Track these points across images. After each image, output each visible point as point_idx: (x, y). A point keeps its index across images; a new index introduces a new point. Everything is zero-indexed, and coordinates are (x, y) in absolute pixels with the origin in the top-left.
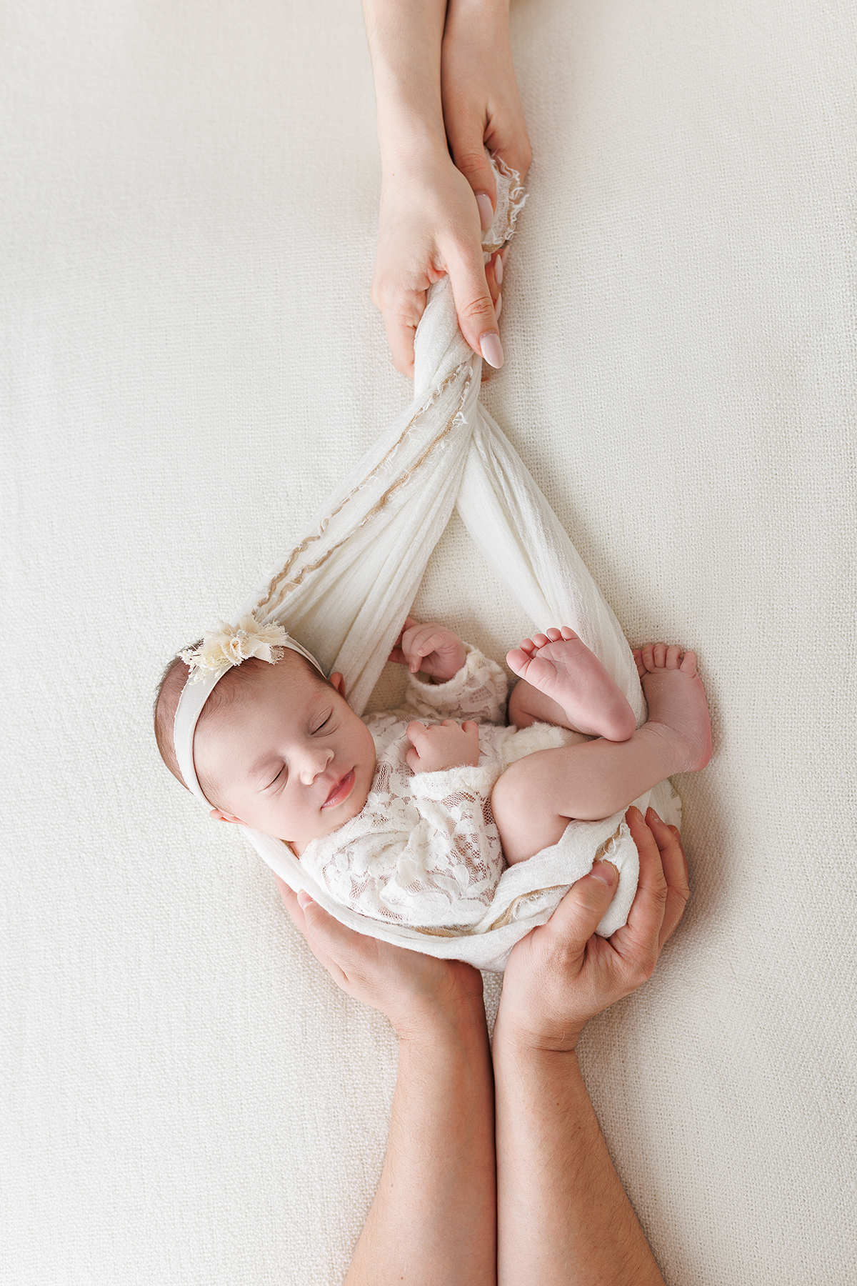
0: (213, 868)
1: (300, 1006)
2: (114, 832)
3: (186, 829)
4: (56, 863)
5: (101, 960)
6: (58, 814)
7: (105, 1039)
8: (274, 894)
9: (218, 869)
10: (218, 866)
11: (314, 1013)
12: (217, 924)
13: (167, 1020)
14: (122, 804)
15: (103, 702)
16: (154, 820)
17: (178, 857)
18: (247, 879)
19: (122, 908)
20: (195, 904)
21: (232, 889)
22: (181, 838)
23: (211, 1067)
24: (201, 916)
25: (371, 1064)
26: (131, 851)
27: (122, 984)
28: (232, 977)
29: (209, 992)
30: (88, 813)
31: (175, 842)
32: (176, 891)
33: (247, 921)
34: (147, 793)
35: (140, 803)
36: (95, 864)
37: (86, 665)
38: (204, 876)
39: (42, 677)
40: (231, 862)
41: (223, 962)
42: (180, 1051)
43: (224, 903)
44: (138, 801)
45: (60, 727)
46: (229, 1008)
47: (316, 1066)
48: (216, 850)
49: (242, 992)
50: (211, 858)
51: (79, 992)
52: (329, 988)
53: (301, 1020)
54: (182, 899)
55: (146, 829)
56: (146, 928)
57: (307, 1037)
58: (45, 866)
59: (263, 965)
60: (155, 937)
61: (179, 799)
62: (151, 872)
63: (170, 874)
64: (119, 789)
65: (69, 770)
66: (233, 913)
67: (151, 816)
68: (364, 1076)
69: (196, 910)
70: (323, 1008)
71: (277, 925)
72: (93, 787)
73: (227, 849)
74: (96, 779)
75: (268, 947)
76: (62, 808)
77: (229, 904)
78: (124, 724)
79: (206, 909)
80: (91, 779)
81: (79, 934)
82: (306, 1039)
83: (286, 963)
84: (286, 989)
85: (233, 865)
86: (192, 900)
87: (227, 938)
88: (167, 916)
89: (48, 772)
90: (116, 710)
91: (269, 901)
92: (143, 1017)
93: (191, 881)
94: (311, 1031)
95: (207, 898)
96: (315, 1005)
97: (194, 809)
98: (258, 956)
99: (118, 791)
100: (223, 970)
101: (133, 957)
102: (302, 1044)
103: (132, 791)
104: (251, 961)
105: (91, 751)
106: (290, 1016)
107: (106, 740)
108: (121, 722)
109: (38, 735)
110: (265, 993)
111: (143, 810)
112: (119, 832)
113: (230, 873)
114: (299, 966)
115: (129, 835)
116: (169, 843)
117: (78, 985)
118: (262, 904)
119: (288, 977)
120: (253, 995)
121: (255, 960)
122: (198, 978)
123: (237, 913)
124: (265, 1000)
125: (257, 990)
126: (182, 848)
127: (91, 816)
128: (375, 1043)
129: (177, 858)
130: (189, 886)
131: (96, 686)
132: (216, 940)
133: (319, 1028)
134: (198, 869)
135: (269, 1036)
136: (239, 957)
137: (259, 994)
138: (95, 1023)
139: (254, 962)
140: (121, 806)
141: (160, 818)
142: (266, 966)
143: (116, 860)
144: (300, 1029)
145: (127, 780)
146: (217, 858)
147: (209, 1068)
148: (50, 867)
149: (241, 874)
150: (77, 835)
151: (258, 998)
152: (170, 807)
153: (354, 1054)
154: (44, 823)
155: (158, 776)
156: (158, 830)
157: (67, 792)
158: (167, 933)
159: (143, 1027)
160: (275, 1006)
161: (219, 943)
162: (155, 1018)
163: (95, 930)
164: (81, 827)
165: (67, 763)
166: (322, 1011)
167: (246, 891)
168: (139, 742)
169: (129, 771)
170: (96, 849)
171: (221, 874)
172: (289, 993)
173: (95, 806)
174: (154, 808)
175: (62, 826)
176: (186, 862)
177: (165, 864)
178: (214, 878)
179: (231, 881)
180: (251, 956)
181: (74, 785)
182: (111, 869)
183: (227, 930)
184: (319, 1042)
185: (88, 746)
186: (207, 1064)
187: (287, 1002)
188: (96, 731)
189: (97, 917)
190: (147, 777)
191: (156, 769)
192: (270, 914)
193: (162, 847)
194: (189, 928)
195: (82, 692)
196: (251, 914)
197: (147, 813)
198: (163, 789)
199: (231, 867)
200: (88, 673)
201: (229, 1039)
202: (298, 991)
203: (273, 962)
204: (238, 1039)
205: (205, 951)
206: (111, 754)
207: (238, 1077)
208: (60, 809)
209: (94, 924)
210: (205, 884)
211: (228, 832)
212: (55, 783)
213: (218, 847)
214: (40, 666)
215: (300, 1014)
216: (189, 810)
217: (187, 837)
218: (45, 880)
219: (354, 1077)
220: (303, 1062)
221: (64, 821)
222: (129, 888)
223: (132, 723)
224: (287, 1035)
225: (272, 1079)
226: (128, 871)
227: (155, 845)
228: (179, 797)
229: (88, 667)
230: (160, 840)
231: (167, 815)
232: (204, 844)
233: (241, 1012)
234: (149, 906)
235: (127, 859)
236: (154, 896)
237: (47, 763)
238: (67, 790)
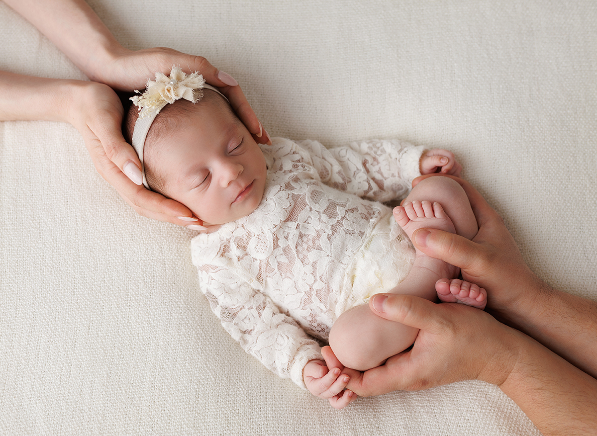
0: (141, 276)
1: (196, 377)
2: (69, 252)
3: (123, 249)
4: (22, 273)
5: (45, 342)
6: (30, 239)
7: (38, 402)
8: (184, 298)
9: (144, 277)
10: (145, 275)
11: (206, 382)
12: (140, 315)
13: (90, 385)
14: (78, 233)
15: (82, 166)
16: (101, 244)
17: (116, 268)
18: (165, 285)
19: (68, 305)
20: (124, 301)
21: (153, 291)
22: (119, 256)
23: (120, 420)
24: (128, 310)
25: (245, 419)
26: (81, 265)
27: (59, 359)
28: (147, 353)
29: (127, 363)
30: (52, 239)
31: (114, 258)
32: (111, 292)
33: (163, 314)
34: (98, 226)
35: (91, 233)
36: (51, 274)
37: (76, 141)
38: (133, 281)
39: (43, 149)
40: (154, 272)
41: (141, 342)
42: (97, 408)
43: (147, 300)
44: (90, 231)
45: (47, 182)
46: (141, 375)
47: (203, 421)
48: (144, 264)
49: (153, 364)
50: (140, 269)
51: (23, 367)
52: (219, 366)
53: (196, 387)
54: (115, 297)
55: (94, 250)
56: (84, 319)
57: (199, 399)
58: (13, 274)
59: (172, 345)
60: (91, 324)
61: (120, 229)
62: (94, 279)
63: (108, 281)
64: (78, 222)
65: (45, 210)
66: (153, 307)
67: (99, 241)
68: (239, 427)
69: (125, 305)
70: (213, 379)
71: (185, 319)
72: (60, 222)
73: (152, 264)
74: (63, 216)
75: (177, 334)
76: (34, 236)
77: (150, 301)
78: (92, 181)
79: (133, 304)
80: (60, 216)
81: (30, 324)
82: (198, 401)
83: (190, 347)
84: (187, 364)
85: (155, 275)
86: (122, 298)
87: (147, 325)
88: (102, 310)
89: (30, 211)
90: (89, 171)
91: (180, 302)
92: (71, 384)
93: (123, 286)
94: (202, 395)
95: (134, 297)
96: (207, 377)
97: (131, 236)
98: (169, 339)
99: (77, 224)
100: (140, 348)
101: (71, 339)
102: (195, 404)
103: (87, 224)
104: (163, 342)
105: (65, 197)
106: (187, 383)
107: (77, 190)
108: (91, 179)
109: (29, 187)
110: (170, 366)
111: (94, 237)
112: (74, 251)
113: (153, 280)
114: (199, 349)
115: (81, 254)
116: (110, 259)
117: (23, 361)
118: (175, 303)
119: (190, 356)
120: (162, 367)
121: (166, 342)
122: (120, 353)
123: (156, 307)
124: (170, 371)
125: (165, 363)
126: (119, 263)
127: (55, 241)
128: (249, 404)
129: (115, 270)
130: (121, 288)
131: (80, 156)
132: (138, 326)
133: (209, 394)
134: (129, 276)
135: (170, 397)
136: (154, 339)
137: (166, 366)
138: (31, 390)
139: (165, 343)
140: (77, 234)
141: (105, 242)
142: (174, 347)
143: (68, 271)
144: (195, 393)
145: (85, 217)
146: (145, 269)
147: (119, 421)
148: (17, 275)
149: (160, 281)
150: (42, 254)
151: (165, 369)
152: (113, 235)
153: (233, 411)
154: (18, 245)
155: (107, 214)
156: (103, 250)
157: (40, 225)
158: (100, 321)
159: (70, 391)
160: (177, 376)
161: (140, 329)
162: (81, 384)
163: (44, 321)
164: (46, 248)
165: (46, 206)
166: (212, 381)
167: (163, 293)
168: (99, 192)
169: (88, 211)
170: (54, 264)
171: (146, 280)
172: (189, 367)
173: (59, 234)
174: (101, 235)
175: (32, 248)
176: (121, 272)
177: (105, 274)
178: (140, 283)
179: (153, 286)
180: (163, 338)
181: (46, 220)
182: (63, 277)
183: (147, 319)
184: (207, 403)
185: (63, 194)
186: (117, 417)
187: (187, 373)
188: (72, 184)
189: (47, 311)
190: (100, 215)
191: (106, 210)
192: (181, 311)
193: (104, 262)
194: (118, 318)
195: (69, 159)
196: (166, 309)
197: (96, 239)
198: (109, 223)
199: (154, 276)
200: (76, 147)
201: (137, 399)
202: (196, 366)
203: (180, 344)
204: (145, 398)
205: (128, 334)
206: (78, 200)
207: (141, 427)
208: (32, 237)
209: (44, 317)
210: (133, 287)
211: (154, 252)
212: (32, 219)
213: (146, 262)
214: (44, 142)
215: (195, 383)
216: (127, 236)
217: (124, 255)
218: (11, 285)
219: (231, 428)
220: (193, 417)
221: (34, 245)
222: (75, 290)
223: (98, 180)
224: (184, 397)
225: (167, 430)
226: (76, 278)
227: (99, 261)
228: (120, 228)
229: (77, 143)
230: (104, 257)
231: (110, 240)
232: (136, 259)
233: (150, 379)
234: (89, 303)
235: (76, 271)
236: (93, 296)
237: (31, 205)
238: (41, 223)
